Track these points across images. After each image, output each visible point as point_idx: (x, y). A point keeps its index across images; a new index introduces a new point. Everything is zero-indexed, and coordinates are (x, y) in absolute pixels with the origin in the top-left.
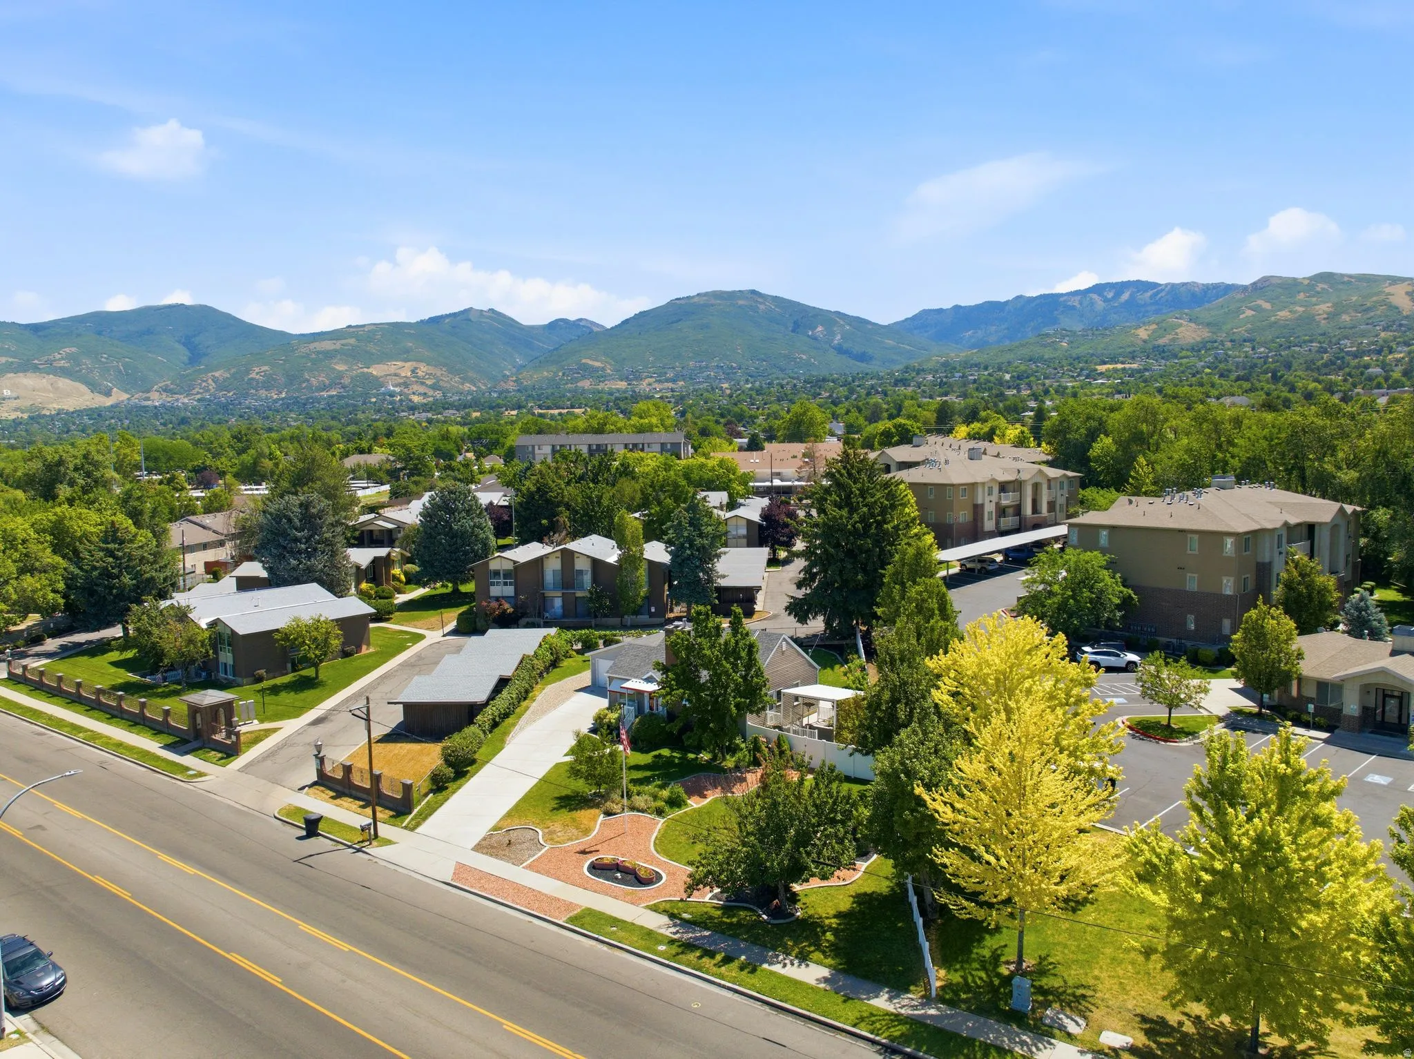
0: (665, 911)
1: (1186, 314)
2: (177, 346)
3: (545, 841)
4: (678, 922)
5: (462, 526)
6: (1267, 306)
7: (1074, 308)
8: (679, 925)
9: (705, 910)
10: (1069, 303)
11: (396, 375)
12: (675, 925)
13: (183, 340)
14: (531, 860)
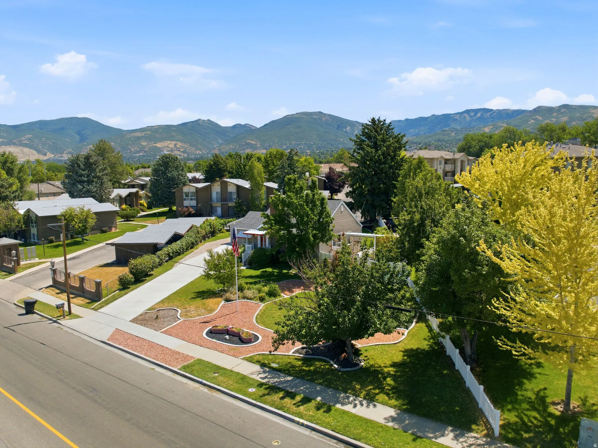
0: (258, 362)
1: (506, 122)
2: (76, 135)
3: (180, 316)
4: (267, 369)
5: (172, 175)
6: (540, 118)
7: (457, 120)
8: (268, 372)
9: (289, 361)
10: (455, 118)
11: (168, 147)
12: (264, 372)
13: (77, 132)
14: (168, 327)
